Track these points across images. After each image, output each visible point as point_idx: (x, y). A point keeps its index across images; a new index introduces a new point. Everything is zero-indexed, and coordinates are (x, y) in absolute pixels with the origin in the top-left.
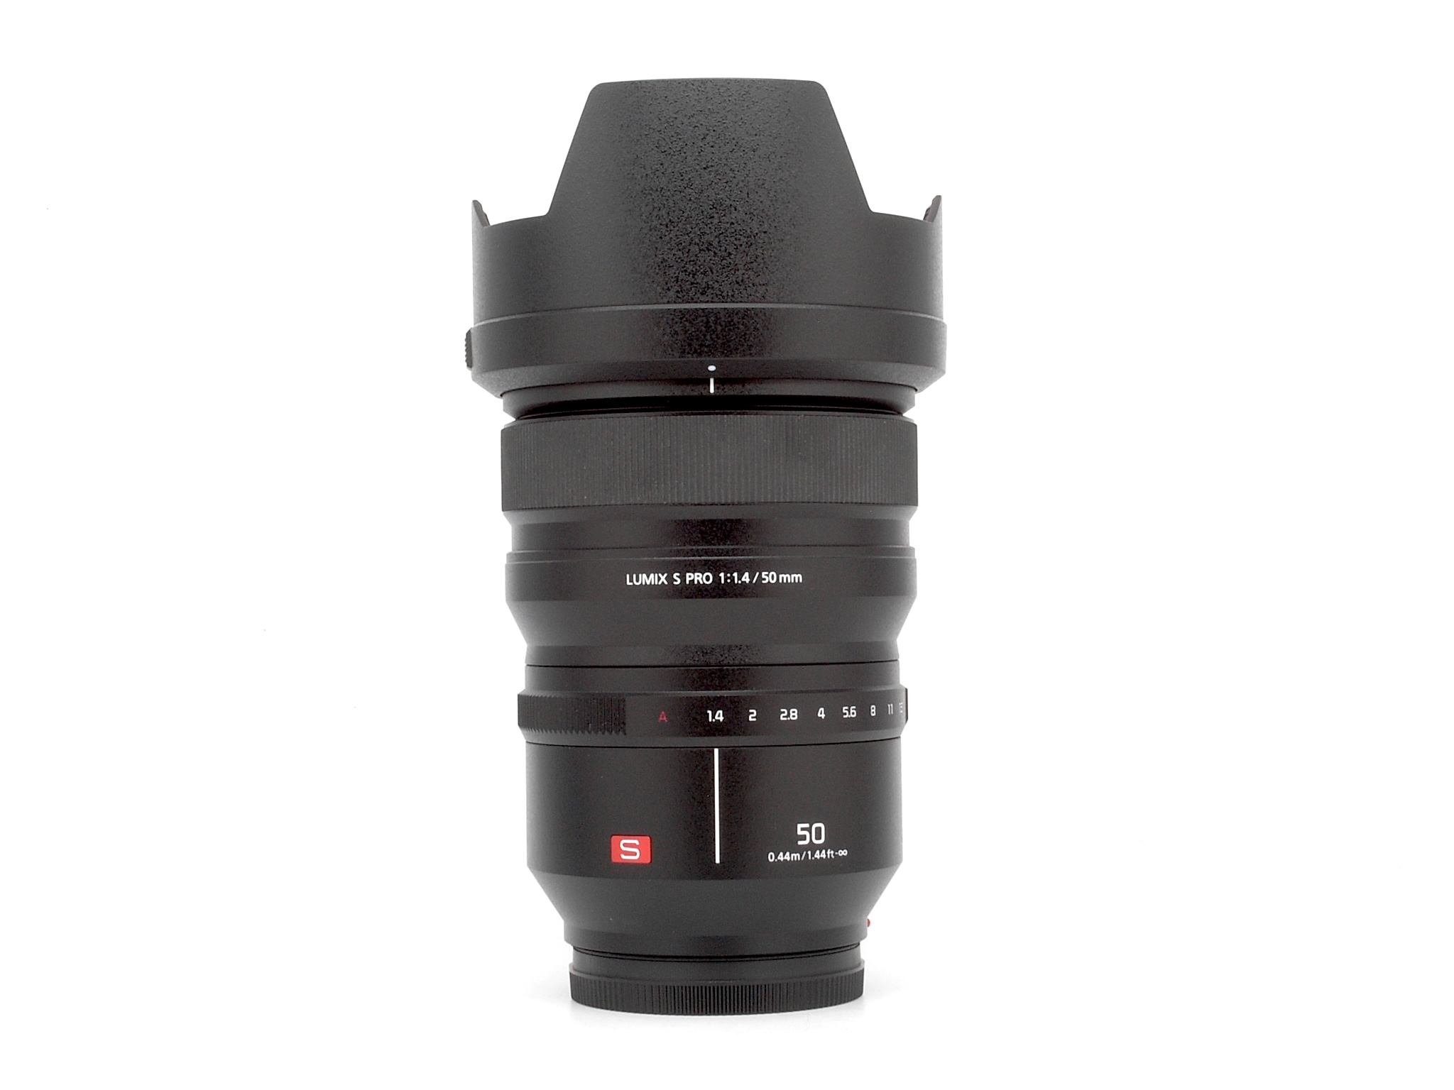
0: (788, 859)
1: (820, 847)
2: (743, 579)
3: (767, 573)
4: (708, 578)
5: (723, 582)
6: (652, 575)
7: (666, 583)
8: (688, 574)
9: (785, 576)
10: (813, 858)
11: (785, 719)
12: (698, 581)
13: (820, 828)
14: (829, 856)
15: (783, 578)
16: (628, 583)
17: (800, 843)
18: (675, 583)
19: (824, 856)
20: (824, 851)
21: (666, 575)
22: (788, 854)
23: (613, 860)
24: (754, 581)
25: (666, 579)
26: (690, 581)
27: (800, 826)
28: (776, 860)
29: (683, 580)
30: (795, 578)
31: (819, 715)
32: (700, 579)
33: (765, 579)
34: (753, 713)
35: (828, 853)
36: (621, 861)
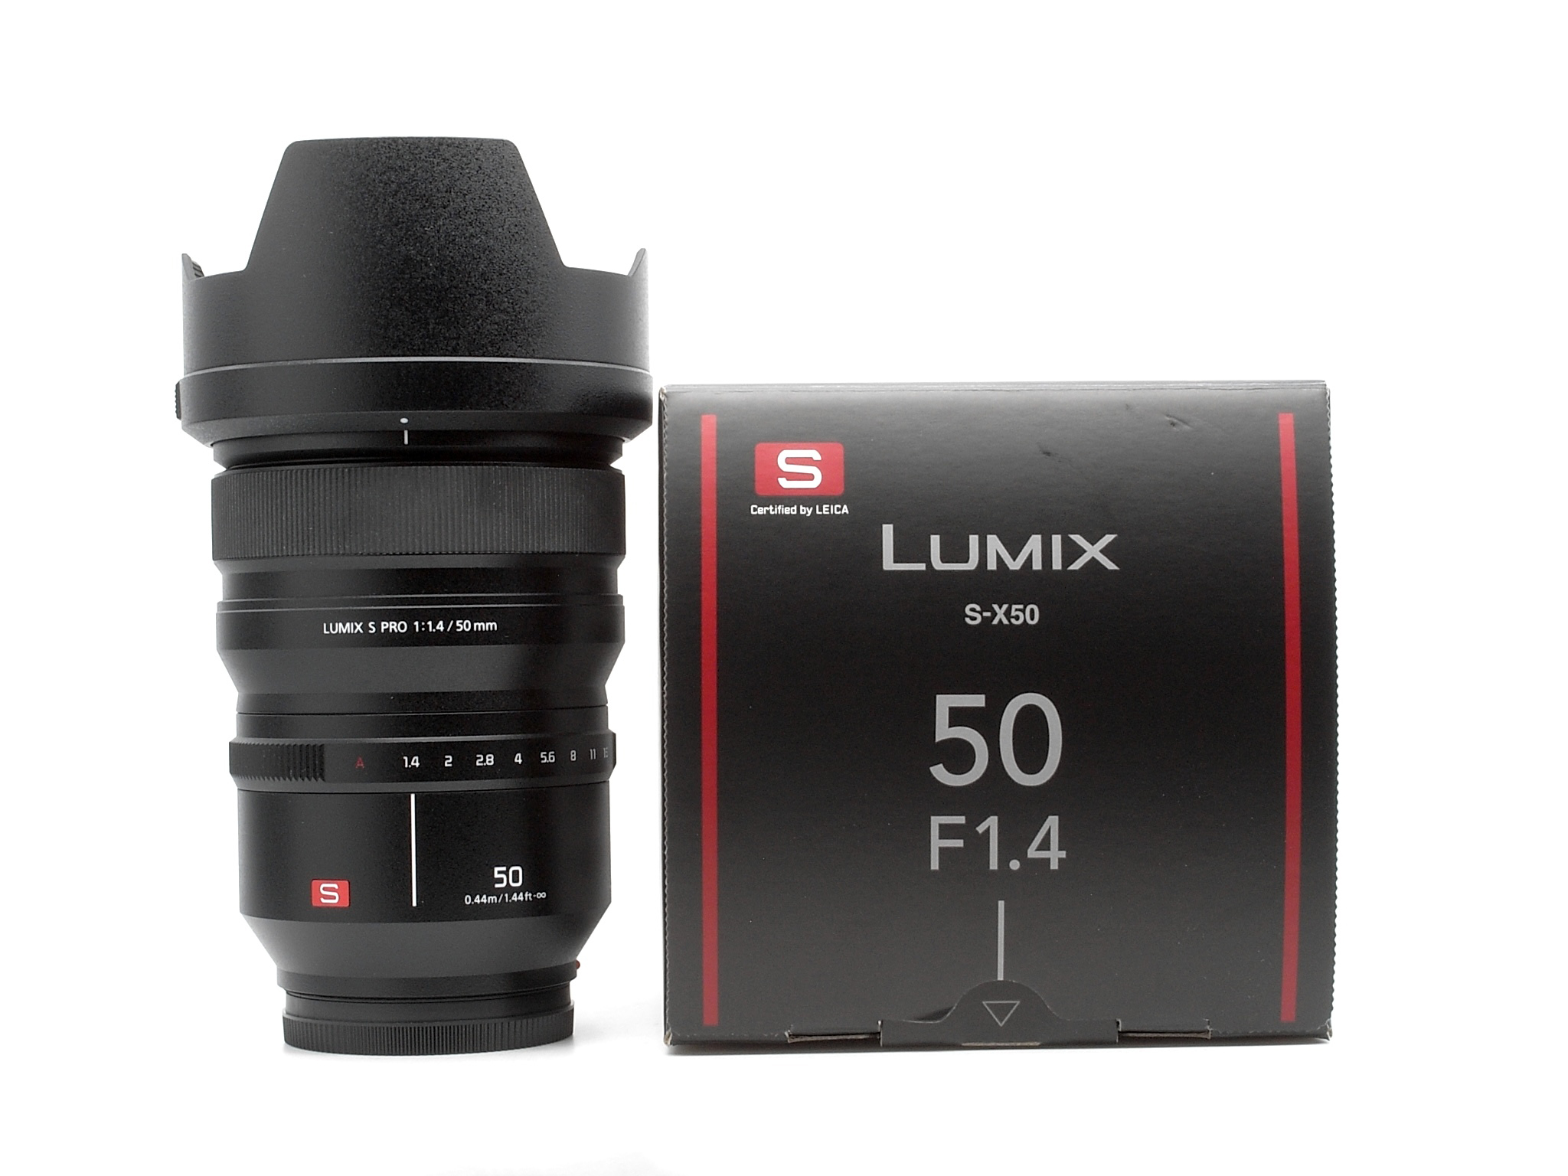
0: (485, 901)
1: (518, 890)
2: (438, 628)
3: (461, 621)
4: (402, 627)
5: (417, 630)
6: (348, 624)
7: (361, 631)
8: (383, 623)
9: (479, 624)
10: (510, 901)
11: (481, 764)
12: (393, 630)
13: (518, 871)
14: (526, 899)
15: (477, 626)
16: (325, 632)
17: (497, 886)
18: (371, 632)
19: (522, 899)
20: (521, 894)
21: (361, 624)
22: (484, 896)
23: (314, 904)
24: (449, 629)
25: (361, 627)
26: (385, 630)
27: (497, 869)
28: (473, 903)
29: (378, 627)
30: (489, 626)
31: (516, 760)
32: (394, 627)
33: (459, 628)
34: (449, 759)
35: (526, 895)
36: (321, 905)
